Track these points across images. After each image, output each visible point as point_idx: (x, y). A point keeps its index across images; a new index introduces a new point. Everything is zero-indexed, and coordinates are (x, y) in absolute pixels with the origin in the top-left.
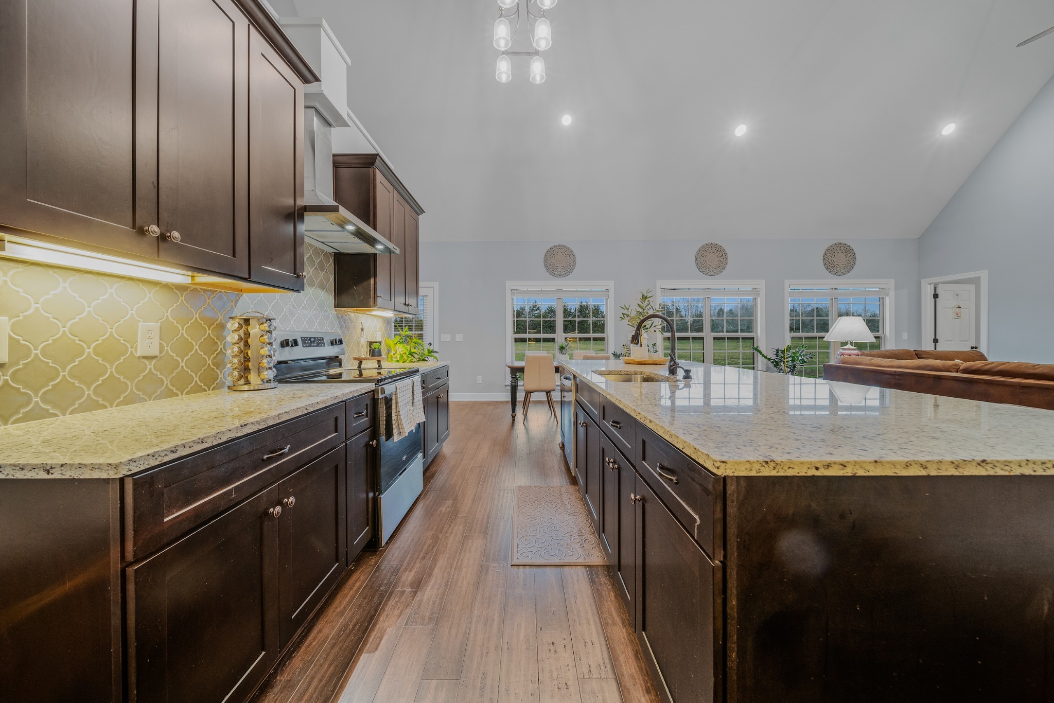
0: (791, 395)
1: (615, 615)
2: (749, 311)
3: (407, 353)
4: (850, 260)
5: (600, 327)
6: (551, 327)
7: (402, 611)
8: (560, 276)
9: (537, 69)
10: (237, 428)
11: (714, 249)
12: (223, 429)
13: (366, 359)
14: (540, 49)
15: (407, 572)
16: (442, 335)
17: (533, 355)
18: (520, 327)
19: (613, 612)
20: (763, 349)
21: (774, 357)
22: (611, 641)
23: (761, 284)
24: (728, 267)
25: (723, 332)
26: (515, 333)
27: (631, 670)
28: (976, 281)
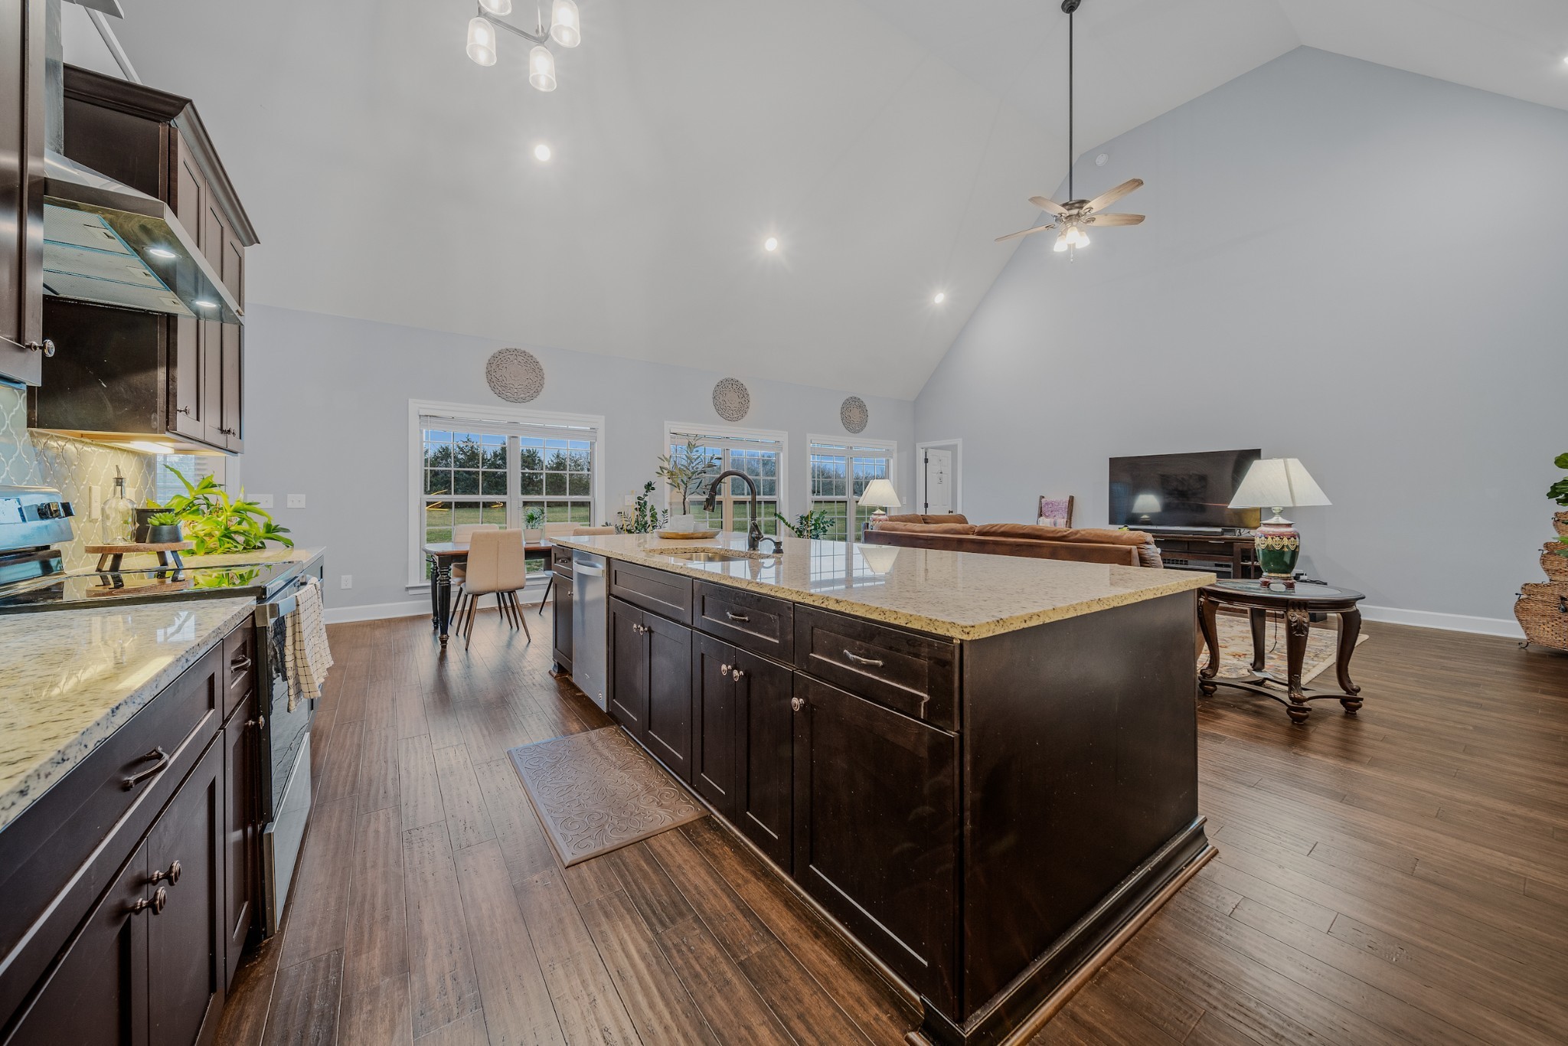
0: (812, 570)
1: (742, 872)
2: (771, 468)
3: (217, 534)
4: (864, 417)
5: (582, 486)
6: (498, 484)
7: (392, 1021)
8: (516, 401)
9: (542, 68)
10: (107, 718)
11: (734, 386)
12: (89, 725)
13: (128, 550)
14: (562, 44)
15: (364, 956)
16: (249, 495)
17: (486, 531)
18: (436, 481)
19: (738, 869)
20: (785, 515)
21: (798, 525)
22: (752, 904)
23: (783, 437)
24: (750, 411)
25: (743, 494)
26: (426, 492)
27: (789, 923)
28: (953, 448)
